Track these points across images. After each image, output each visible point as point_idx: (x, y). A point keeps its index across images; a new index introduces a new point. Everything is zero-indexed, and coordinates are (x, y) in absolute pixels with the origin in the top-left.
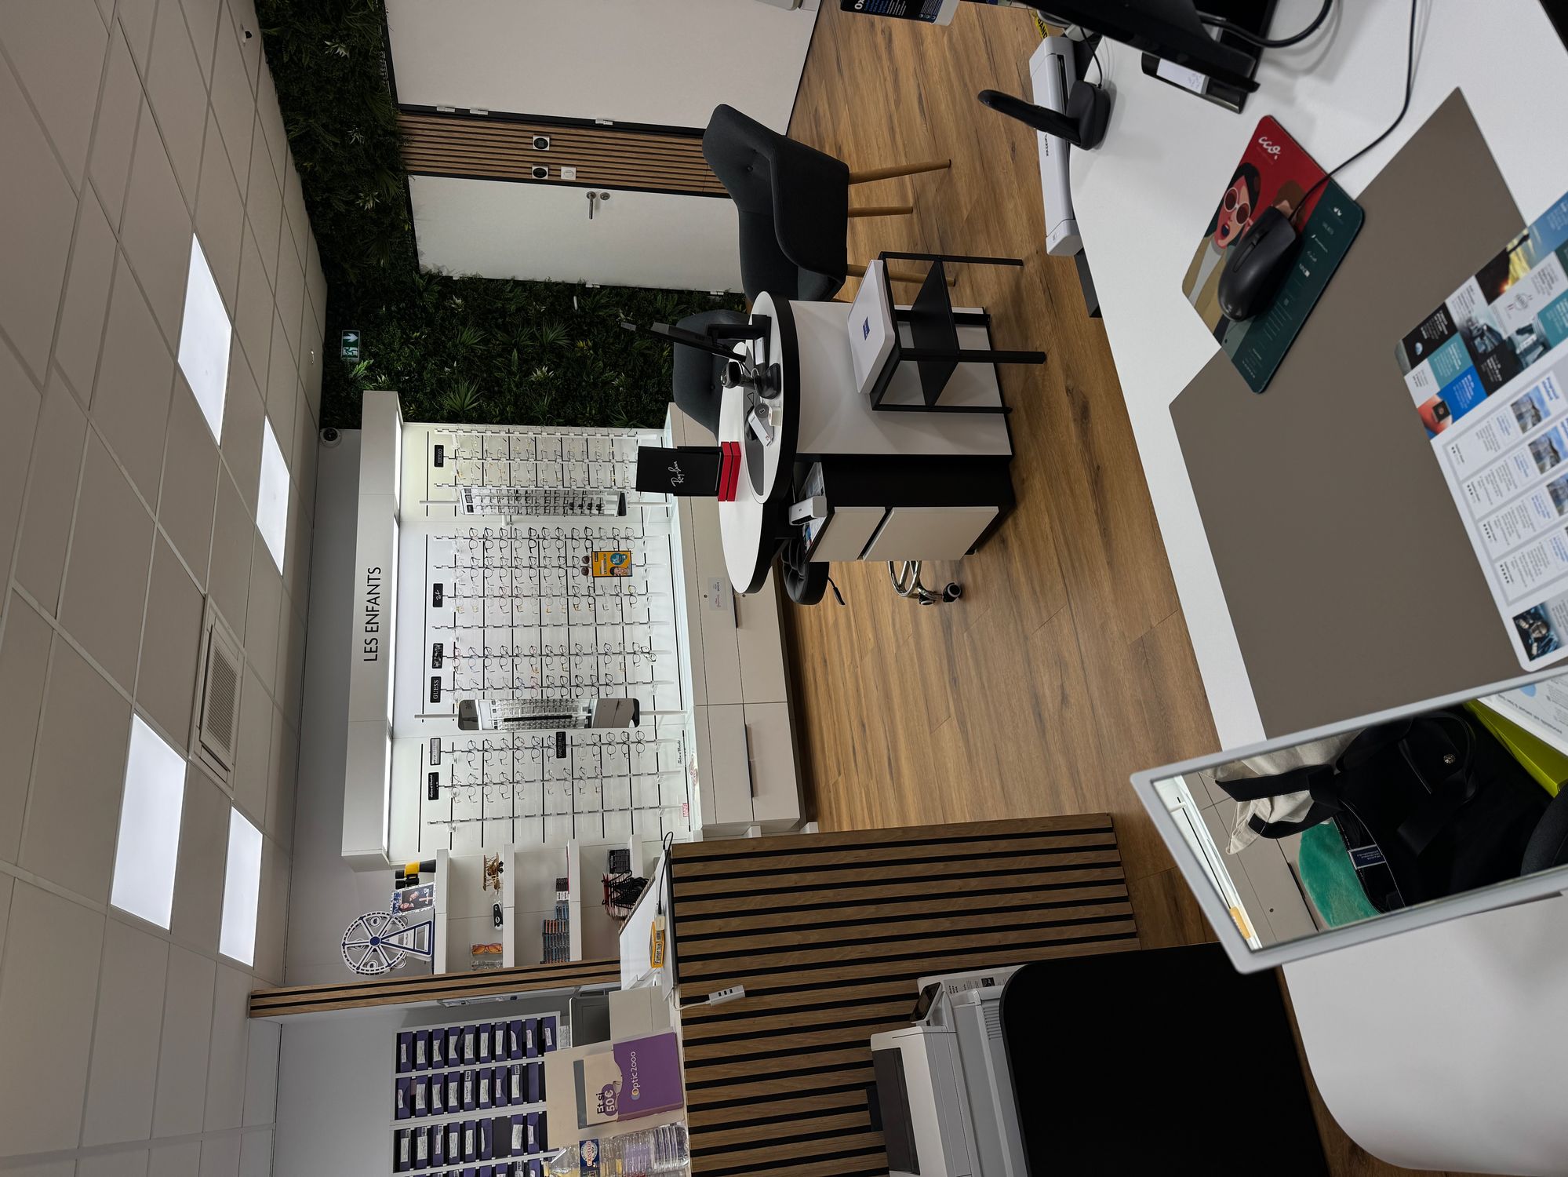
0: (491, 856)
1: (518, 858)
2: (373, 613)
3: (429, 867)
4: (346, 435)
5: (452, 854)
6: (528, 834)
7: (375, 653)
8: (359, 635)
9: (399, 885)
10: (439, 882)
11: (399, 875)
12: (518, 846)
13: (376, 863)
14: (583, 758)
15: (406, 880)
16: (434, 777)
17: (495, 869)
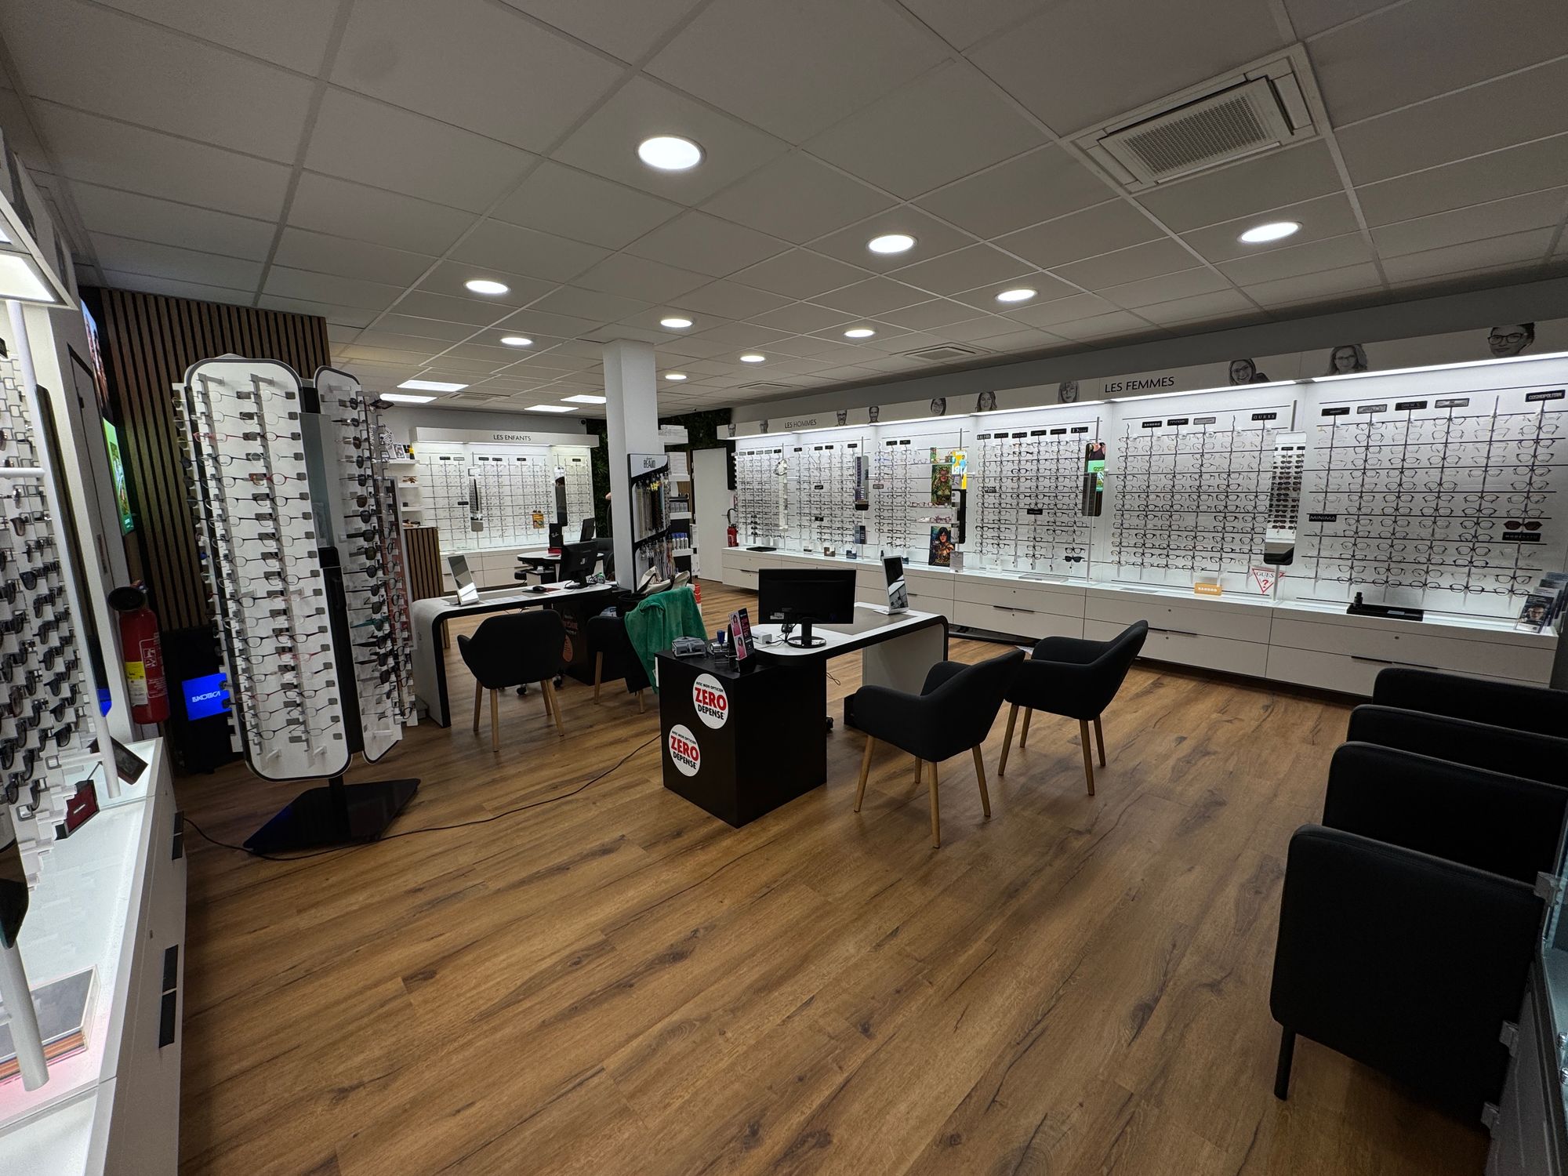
0: (417, 479)
1: (416, 489)
2: (513, 438)
3: (412, 457)
4: (584, 428)
5: (417, 465)
6: (426, 492)
7: (498, 438)
8: (504, 433)
9: (404, 446)
10: (406, 460)
11: (409, 446)
12: (421, 488)
13: (414, 438)
14: (458, 511)
15: (407, 449)
16: (449, 459)
17: (412, 480)
